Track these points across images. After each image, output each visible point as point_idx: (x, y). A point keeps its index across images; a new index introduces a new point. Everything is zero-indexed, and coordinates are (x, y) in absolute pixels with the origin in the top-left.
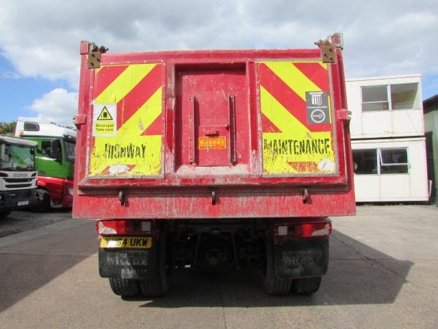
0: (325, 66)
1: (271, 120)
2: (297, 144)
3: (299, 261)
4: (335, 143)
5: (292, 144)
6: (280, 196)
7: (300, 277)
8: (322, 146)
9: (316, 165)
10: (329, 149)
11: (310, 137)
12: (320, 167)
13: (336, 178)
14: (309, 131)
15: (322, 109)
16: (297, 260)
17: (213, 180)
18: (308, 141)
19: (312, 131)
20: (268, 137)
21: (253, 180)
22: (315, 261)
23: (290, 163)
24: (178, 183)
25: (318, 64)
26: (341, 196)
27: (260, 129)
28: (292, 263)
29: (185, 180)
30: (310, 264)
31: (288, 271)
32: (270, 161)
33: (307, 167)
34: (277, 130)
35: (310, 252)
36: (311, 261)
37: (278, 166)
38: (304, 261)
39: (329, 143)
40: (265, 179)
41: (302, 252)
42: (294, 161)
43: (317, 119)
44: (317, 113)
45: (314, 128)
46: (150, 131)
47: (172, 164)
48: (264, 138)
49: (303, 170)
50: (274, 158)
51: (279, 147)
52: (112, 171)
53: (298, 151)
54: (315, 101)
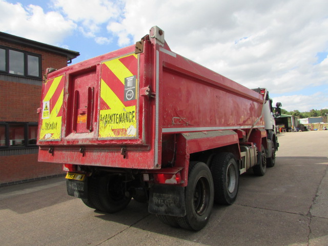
0: (136, 56)
1: (106, 102)
2: (118, 116)
3: (164, 202)
4: (138, 114)
5: (116, 116)
6: (112, 152)
7: (164, 214)
8: (131, 117)
9: (126, 131)
10: (134, 119)
11: (125, 110)
12: (128, 132)
13: (136, 140)
14: (124, 107)
15: (132, 89)
16: (162, 201)
17: (78, 142)
18: (124, 114)
19: (126, 106)
20: (103, 113)
21: (94, 142)
22: (175, 203)
23: (113, 130)
24: (65, 144)
25: (132, 56)
26: (145, 154)
27: (99, 108)
28: (158, 202)
29: (68, 142)
30: (171, 205)
31: (155, 208)
32: (103, 129)
34: (108, 108)
35: (171, 196)
36: (172, 203)
37: (106, 132)
38: (167, 202)
39: (134, 114)
40: (99, 141)
41: (166, 195)
42: (115, 128)
43: (129, 97)
44: (129, 93)
45: (127, 104)
46: (59, 115)
47: (64, 133)
48: (101, 114)
49: (119, 134)
50: (105, 127)
51: (108, 119)
52: (46, 137)
53: (118, 121)
54: (129, 84)
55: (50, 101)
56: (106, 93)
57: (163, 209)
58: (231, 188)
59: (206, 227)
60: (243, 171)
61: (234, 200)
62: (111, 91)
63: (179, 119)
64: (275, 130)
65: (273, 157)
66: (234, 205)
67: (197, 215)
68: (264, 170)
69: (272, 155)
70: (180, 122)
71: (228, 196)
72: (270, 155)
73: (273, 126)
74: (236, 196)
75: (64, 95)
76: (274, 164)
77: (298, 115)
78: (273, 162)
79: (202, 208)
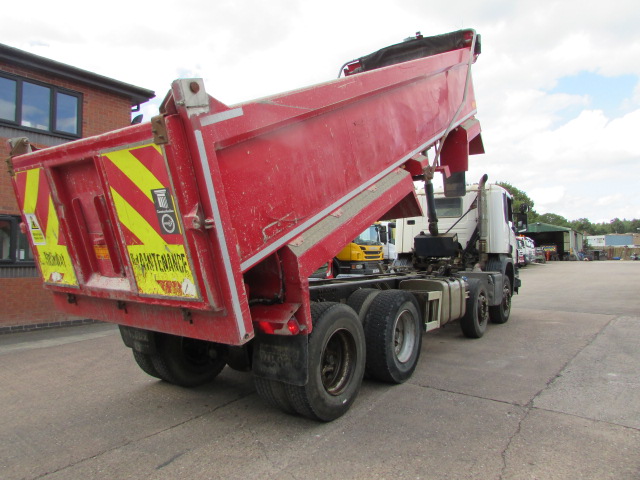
0: (159, 149)
1: (131, 231)
2: (160, 258)
3: (275, 359)
4: (191, 261)
5: (156, 257)
7: (276, 379)
8: (181, 263)
9: (180, 286)
10: (187, 268)
11: (169, 250)
12: (183, 289)
13: (200, 304)
14: (165, 243)
15: (169, 214)
16: (273, 357)
17: (109, 294)
18: (168, 256)
19: (168, 242)
20: (133, 250)
21: (135, 298)
23: (159, 282)
24: (90, 294)
25: (151, 148)
26: (222, 321)
27: (123, 241)
32: (141, 278)
33: (172, 288)
34: (139, 242)
35: (286, 349)
36: (287, 361)
37: (148, 285)
38: (280, 360)
39: (185, 259)
40: (142, 298)
42: (162, 279)
44: (167, 219)
45: (170, 239)
46: (60, 243)
47: (81, 276)
48: (130, 252)
49: (170, 291)
50: (145, 276)
51: (146, 262)
52: (54, 278)
53: (162, 267)
54: (162, 203)
55: (36, 213)
56: (127, 215)
57: (274, 370)
58: (405, 354)
59: (345, 417)
60: (431, 326)
61: (408, 375)
62: (135, 212)
63: (276, 225)
64: (514, 254)
65: (506, 305)
66: (406, 385)
67: (326, 393)
68: (482, 327)
69: (504, 300)
70: (279, 228)
71: (394, 368)
72: (498, 302)
73: (511, 247)
74: (413, 369)
75: (57, 208)
76: (506, 320)
77: (587, 228)
78: (506, 315)
79: (339, 384)
